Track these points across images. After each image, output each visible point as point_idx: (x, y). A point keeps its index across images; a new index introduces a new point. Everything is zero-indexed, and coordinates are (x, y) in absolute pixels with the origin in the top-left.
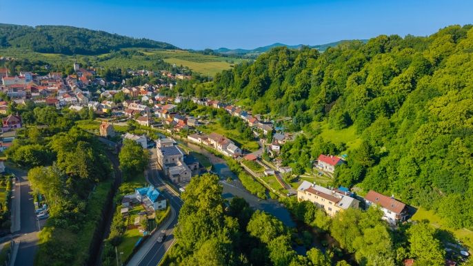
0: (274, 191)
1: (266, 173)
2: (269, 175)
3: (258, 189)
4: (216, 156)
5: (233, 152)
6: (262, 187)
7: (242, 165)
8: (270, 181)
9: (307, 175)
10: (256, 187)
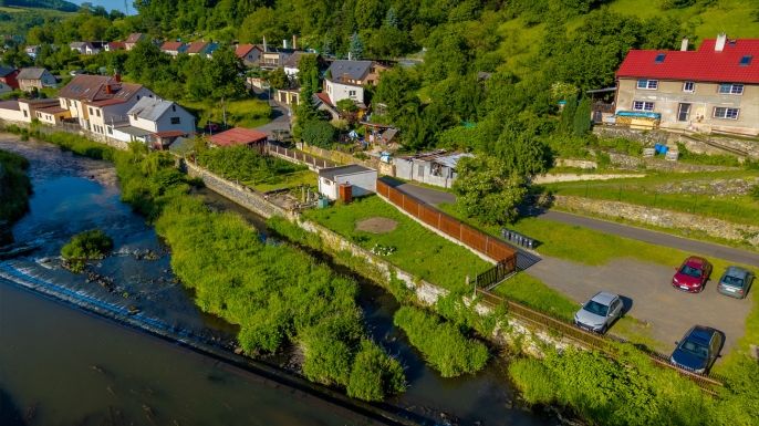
0: (428, 295)
1: (329, 190)
2: (349, 194)
3: (300, 296)
4: (76, 154)
5: (151, 126)
6: (323, 271)
7: (195, 170)
8: (364, 226)
9: (567, 170)
10: (274, 282)
